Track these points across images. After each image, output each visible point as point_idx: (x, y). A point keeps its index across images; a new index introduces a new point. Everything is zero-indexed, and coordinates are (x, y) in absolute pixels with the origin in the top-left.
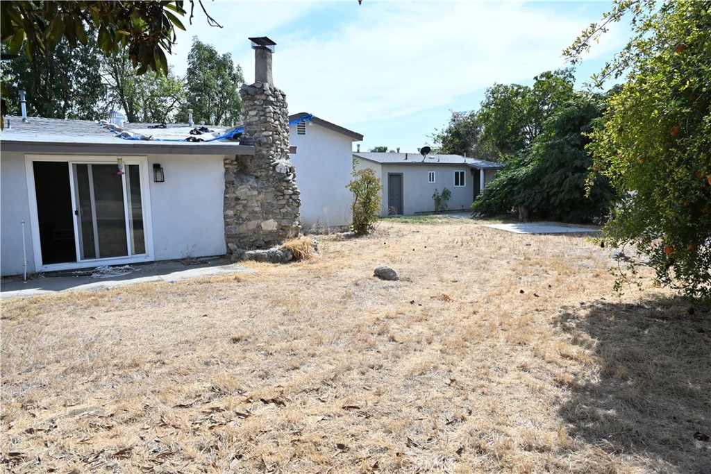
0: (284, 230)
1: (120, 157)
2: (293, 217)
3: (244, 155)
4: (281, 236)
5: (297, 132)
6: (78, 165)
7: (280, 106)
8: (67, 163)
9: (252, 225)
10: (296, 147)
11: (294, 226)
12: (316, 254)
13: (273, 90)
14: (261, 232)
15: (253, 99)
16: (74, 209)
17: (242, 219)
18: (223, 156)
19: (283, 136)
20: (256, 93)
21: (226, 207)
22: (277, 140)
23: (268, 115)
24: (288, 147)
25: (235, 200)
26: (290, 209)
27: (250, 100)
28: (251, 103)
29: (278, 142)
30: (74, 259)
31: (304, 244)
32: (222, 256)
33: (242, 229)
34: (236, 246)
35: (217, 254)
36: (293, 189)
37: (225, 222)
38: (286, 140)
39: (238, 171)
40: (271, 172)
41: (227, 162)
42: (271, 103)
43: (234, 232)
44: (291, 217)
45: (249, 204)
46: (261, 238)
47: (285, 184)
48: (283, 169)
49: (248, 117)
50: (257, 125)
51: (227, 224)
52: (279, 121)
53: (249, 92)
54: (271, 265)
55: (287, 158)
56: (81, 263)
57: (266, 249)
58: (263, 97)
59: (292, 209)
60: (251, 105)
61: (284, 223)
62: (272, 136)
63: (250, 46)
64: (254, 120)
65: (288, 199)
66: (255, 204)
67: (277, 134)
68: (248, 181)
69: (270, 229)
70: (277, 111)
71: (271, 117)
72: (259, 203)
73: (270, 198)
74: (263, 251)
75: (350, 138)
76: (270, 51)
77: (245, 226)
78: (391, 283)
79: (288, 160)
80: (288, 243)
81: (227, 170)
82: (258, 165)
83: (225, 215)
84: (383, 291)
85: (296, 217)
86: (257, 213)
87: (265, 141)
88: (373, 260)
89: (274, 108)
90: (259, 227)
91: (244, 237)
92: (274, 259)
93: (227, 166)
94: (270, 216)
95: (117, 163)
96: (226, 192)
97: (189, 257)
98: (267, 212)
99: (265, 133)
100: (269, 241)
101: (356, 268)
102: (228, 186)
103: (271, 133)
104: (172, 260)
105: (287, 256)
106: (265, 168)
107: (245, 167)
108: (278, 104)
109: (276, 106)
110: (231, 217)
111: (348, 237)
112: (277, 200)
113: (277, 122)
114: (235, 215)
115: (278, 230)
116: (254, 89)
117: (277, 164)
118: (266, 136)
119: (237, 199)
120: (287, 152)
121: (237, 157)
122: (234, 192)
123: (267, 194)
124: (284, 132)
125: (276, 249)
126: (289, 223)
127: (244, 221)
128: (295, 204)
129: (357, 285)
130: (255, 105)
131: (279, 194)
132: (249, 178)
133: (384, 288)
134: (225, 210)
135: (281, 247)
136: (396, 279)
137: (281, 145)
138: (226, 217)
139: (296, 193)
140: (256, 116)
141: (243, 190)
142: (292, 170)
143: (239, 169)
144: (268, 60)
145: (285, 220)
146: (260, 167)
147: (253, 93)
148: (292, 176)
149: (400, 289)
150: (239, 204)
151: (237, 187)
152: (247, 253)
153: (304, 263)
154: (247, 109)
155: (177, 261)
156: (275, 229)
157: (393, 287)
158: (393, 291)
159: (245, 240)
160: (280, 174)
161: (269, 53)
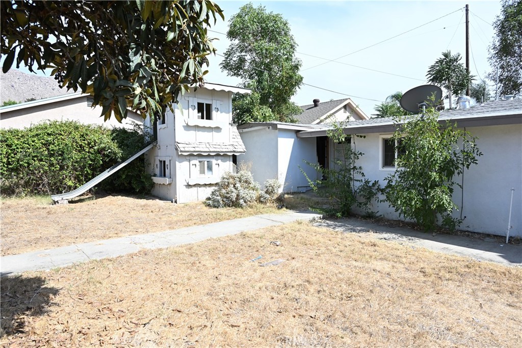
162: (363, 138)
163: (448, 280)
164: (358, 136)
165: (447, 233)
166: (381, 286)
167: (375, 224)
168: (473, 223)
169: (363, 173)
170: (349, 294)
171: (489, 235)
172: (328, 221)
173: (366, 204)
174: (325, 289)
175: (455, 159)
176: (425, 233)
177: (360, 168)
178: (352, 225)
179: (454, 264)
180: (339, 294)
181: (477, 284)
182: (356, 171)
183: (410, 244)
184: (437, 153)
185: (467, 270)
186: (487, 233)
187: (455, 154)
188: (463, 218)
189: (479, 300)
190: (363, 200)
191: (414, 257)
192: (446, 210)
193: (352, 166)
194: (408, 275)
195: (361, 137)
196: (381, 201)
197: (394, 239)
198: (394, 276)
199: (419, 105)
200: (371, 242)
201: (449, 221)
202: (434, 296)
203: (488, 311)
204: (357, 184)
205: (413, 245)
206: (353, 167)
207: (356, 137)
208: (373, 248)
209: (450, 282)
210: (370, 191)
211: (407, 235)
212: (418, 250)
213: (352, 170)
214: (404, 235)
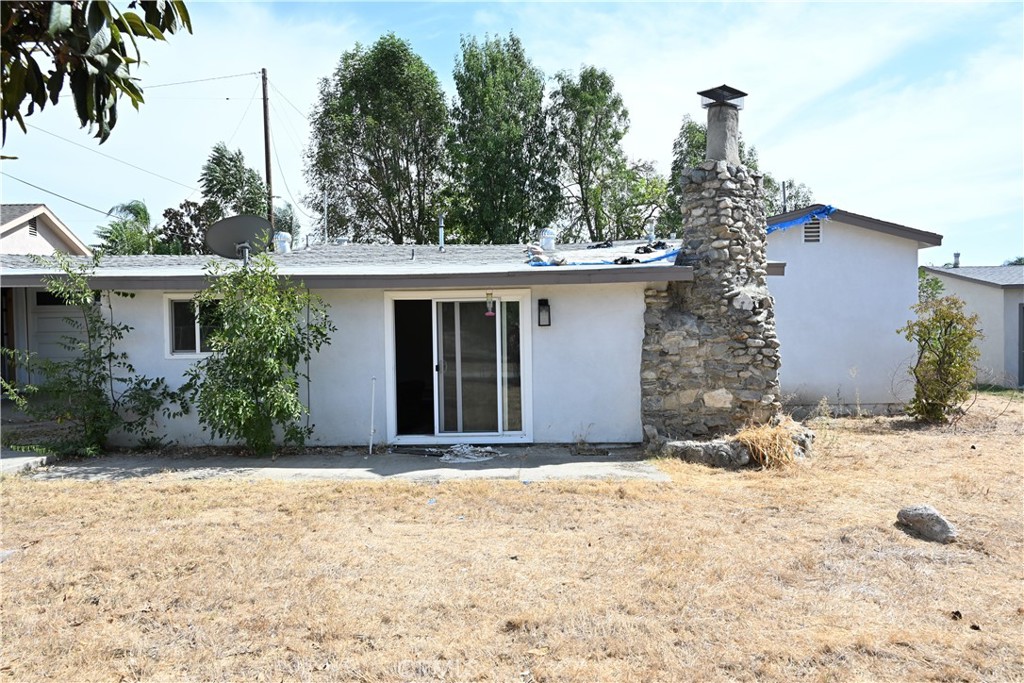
0: (746, 409)
1: (489, 292)
2: (764, 386)
3: (681, 282)
4: (740, 419)
5: (804, 239)
6: (444, 303)
7: (748, 195)
8: (430, 301)
9: (688, 397)
10: (784, 265)
11: (765, 402)
12: (801, 459)
13: (734, 170)
14: (703, 410)
15: (699, 188)
16: (435, 363)
17: (671, 385)
18: (644, 284)
19: (753, 247)
20: (704, 179)
21: (645, 367)
22: (738, 254)
23: (723, 212)
24: (764, 265)
25: (660, 355)
26: (757, 373)
27: (694, 191)
28: (696, 196)
29: (740, 257)
30: (430, 431)
31: (774, 438)
32: (636, 445)
33: (670, 403)
34: (655, 431)
35: (628, 441)
36: (766, 338)
37: (643, 390)
38: (759, 253)
39: (671, 308)
40: (724, 309)
41: (650, 293)
42: (730, 193)
43: (655, 407)
44: (759, 385)
45: (684, 362)
46: (703, 421)
47: (749, 329)
48: (747, 302)
49: (690, 219)
50: (704, 232)
51: (645, 393)
52: (744, 221)
53: (694, 180)
54: (707, 469)
55: (761, 283)
56: (439, 438)
57: (705, 440)
58: (716, 184)
59: (763, 373)
60: (697, 200)
61: (745, 396)
62: (729, 247)
63: (700, 104)
64: (699, 223)
65: (754, 356)
66: (694, 362)
67: (738, 244)
68: (683, 324)
69: (719, 405)
70: (743, 205)
71: (727, 216)
72: (701, 361)
73: (721, 353)
74: (698, 443)
75: (915, 243)
76: (734, 107)
77: (674, 397)
78: (932, 549)
79: (762, 288)
80: (746, 434)
81: (649, 306)
82: (703, 298)
83: (642, 379)
84: (897, 566)
85: (770, 386)
86: (696, 377)
87: (716, 256)
88: (916, 485)
89: (734, 201)
90: (699, 401)
91: (673, 417)
92: (715, 460)
93: (648, 300)
94: (721, 383)
95: (485, 300)
96: (645, 342)
97: (583, 443)
98: (716, 377)
99: (716, 244)
100: (717, 426)
101: (869, 499)
102: (649, 331)
103: (726, 243)
104: (558, 444)
105: (739, 456)
106: (714, 303)
107: (683, 301)
108: (745, 193)
109: (740, 196)
110: (652, 383)
111: (899, 427)
112: (734, 356)
113: (740, 224)
114: (658, 379)
115: (733, 408)
116: (701, 173)
117: (737, 294)
118: (717, 249)
119: (663, 353)
120: (761, 274)
121: (670, 285)
122: (658, 342)
123: (715, 345)
124: (755, 240)
125: (723, 442)
126: (755, 396)
127: (674, 389)
128: (768, 364)
129: (844, 539)
130: (703, 198)
131: (738, 345)
132: (686, 318)
133: (907, 559)
134: (642, 371)
135: (732, 439)
136: (947, 541)
137: (747, 261)
138: (644, 381)
139: (771, 345)
140: (702, 216)
141: (672, 339)
142: (765, 305)
143: (671, 303)
144: (730, 123)
145: (747, 391)
146: (706, 301)
147: (699, 180)
148: (765, 313)
149: (947, 568)
150: (667, 361)
151: (665, 333)
152: (669, 443)
153: (766, 473)
154: (689, 206)
155: (565, 445)
156: (728, 405)
157: (929, 560)
158: (928, 570)
159: (674, 421)
160: (741, 311)
161: (730, 111)
162: (129, 297)
163: (321, 511)
164: (119, 294)
165: (291, 454)
166: (232, 543)
167: (166, 457)
168: (324, 435)
169: (130, 366)
170: (191, 563)
171: (346, 448)
172: (63, 468)
173: (142, 424)
174: (143, 569)
175: (299, 337)
176: (258, 458)
177: (124, 355)
178: (121, 467)
179: (319, 491)
180: (171, 570)
181: (356, 509)
182: (114, 362)
183: (244, 479)
184: (278, 328)
185: (337, 495)
186: (344, 445)
187: (299, 330)
188: (311, 426)
189: (365, 525)
190: (134, 417)
191: (261, 495)
192: (290, 415)
193: (104, 352)
194: (263, 519)
195: (125, 295)
196: (174, 415)
197: (212, 475)
198: (244, 524)
199: (238, 246)
200: (179, 487)
201: (294, 433)
202: (311, 535)
203: (379, 533)
204: (121, 388)
205: (251, 478)
206: (108, 353)
207: (112, 294)
208: (185, 497)
209: (324, 513)
210: (149, 397)
211: (231, 467)
212: (260, 484)
213: (107, 361)
214: (227, 467)
